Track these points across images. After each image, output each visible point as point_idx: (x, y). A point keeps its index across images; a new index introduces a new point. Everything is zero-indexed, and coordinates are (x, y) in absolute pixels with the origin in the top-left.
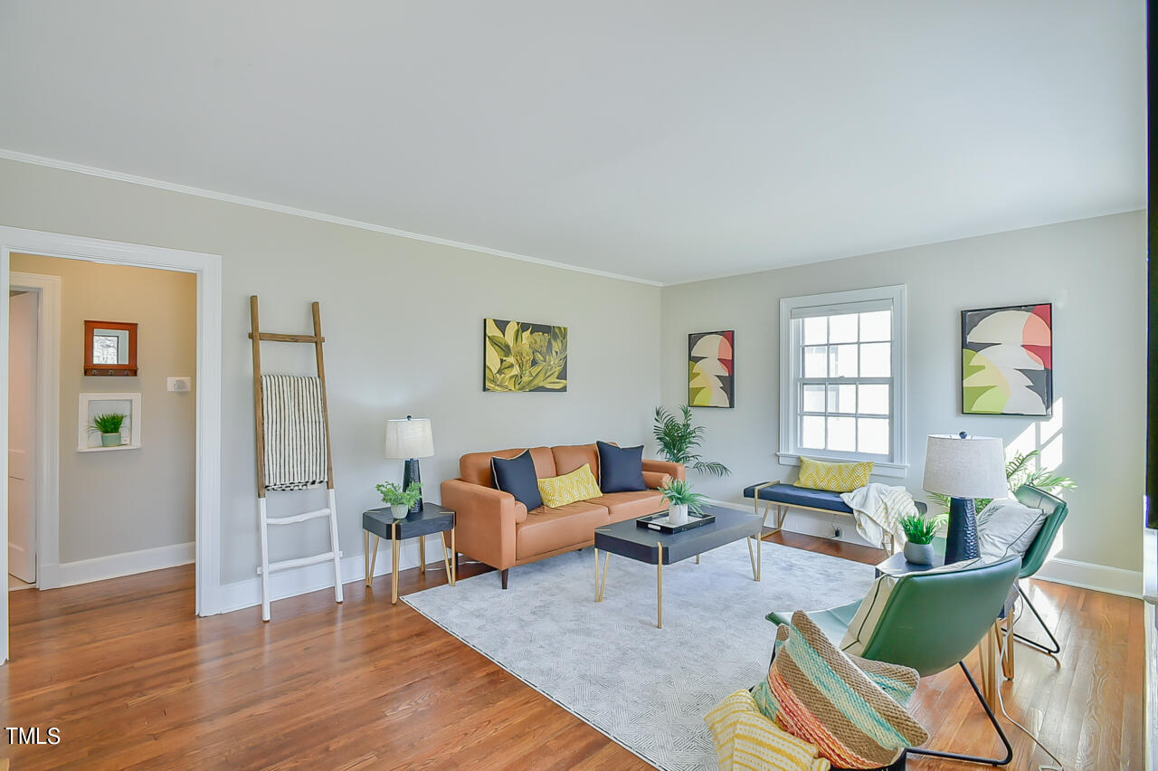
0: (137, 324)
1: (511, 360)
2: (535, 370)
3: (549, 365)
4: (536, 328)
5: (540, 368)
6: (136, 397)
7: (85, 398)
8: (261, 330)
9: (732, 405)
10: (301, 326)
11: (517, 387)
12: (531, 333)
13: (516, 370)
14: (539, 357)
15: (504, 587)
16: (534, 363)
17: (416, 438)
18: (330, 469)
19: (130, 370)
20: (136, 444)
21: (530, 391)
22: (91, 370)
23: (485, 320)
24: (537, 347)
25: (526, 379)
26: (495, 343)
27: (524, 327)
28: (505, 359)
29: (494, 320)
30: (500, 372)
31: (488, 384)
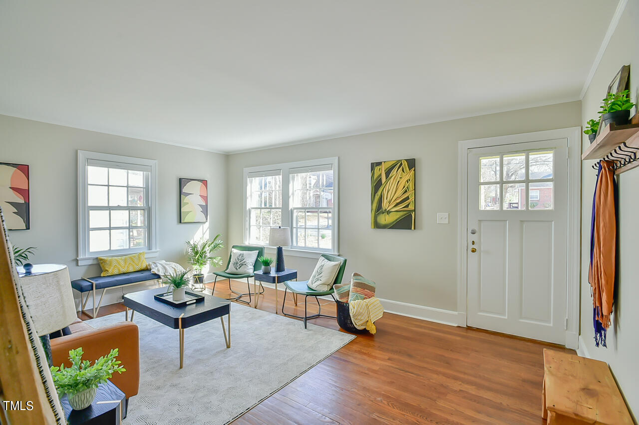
9: (28, 228)
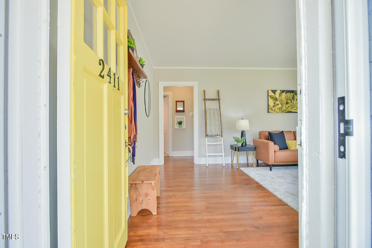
0: (184, 101)
1: (278, 102)
2: (288, 105)
3: (294, 104)
4: (288, 92)
5: (289, 105)
6: (184, 117)
7: (176, 117)
8: (206, 98)
10: (215, 96)
11: (280, 111)
12: (286, 93)
13: (280, 106)
14: (289, 101)
15: (271, 170)
16: (287, 103)
17: (244, 125)
18: (222, 132)
19: (183, 111)
20: (185, 127)
21: (285, 113)
22: (177, 111)
23: (268, 91)
24: (288, 98)
25: (284, 108)
26: (271, 97)
27: (283, 91)
28: (275, 102)
29: (271, 90)
30: (274, 106)
31: (269, 110)
